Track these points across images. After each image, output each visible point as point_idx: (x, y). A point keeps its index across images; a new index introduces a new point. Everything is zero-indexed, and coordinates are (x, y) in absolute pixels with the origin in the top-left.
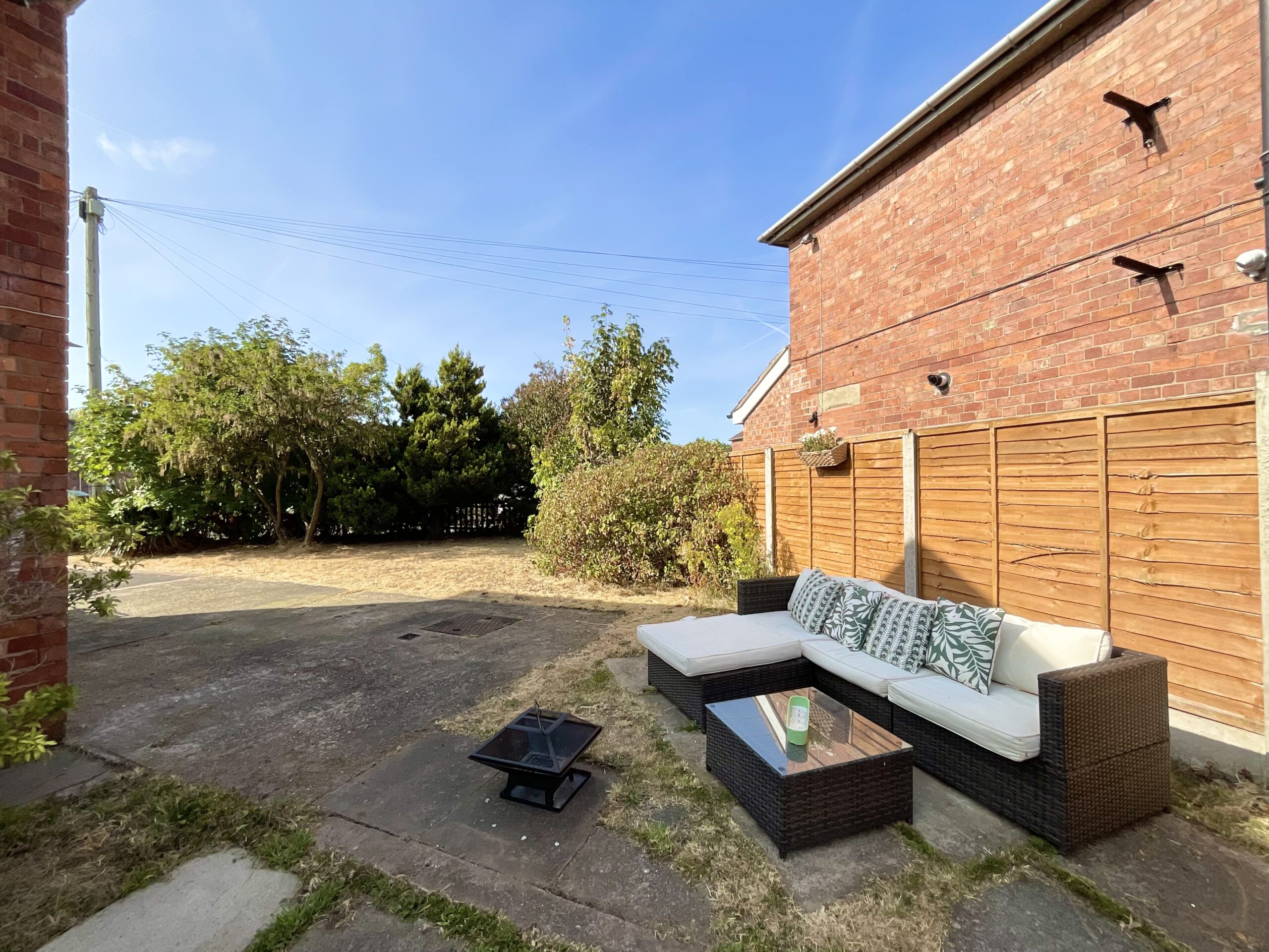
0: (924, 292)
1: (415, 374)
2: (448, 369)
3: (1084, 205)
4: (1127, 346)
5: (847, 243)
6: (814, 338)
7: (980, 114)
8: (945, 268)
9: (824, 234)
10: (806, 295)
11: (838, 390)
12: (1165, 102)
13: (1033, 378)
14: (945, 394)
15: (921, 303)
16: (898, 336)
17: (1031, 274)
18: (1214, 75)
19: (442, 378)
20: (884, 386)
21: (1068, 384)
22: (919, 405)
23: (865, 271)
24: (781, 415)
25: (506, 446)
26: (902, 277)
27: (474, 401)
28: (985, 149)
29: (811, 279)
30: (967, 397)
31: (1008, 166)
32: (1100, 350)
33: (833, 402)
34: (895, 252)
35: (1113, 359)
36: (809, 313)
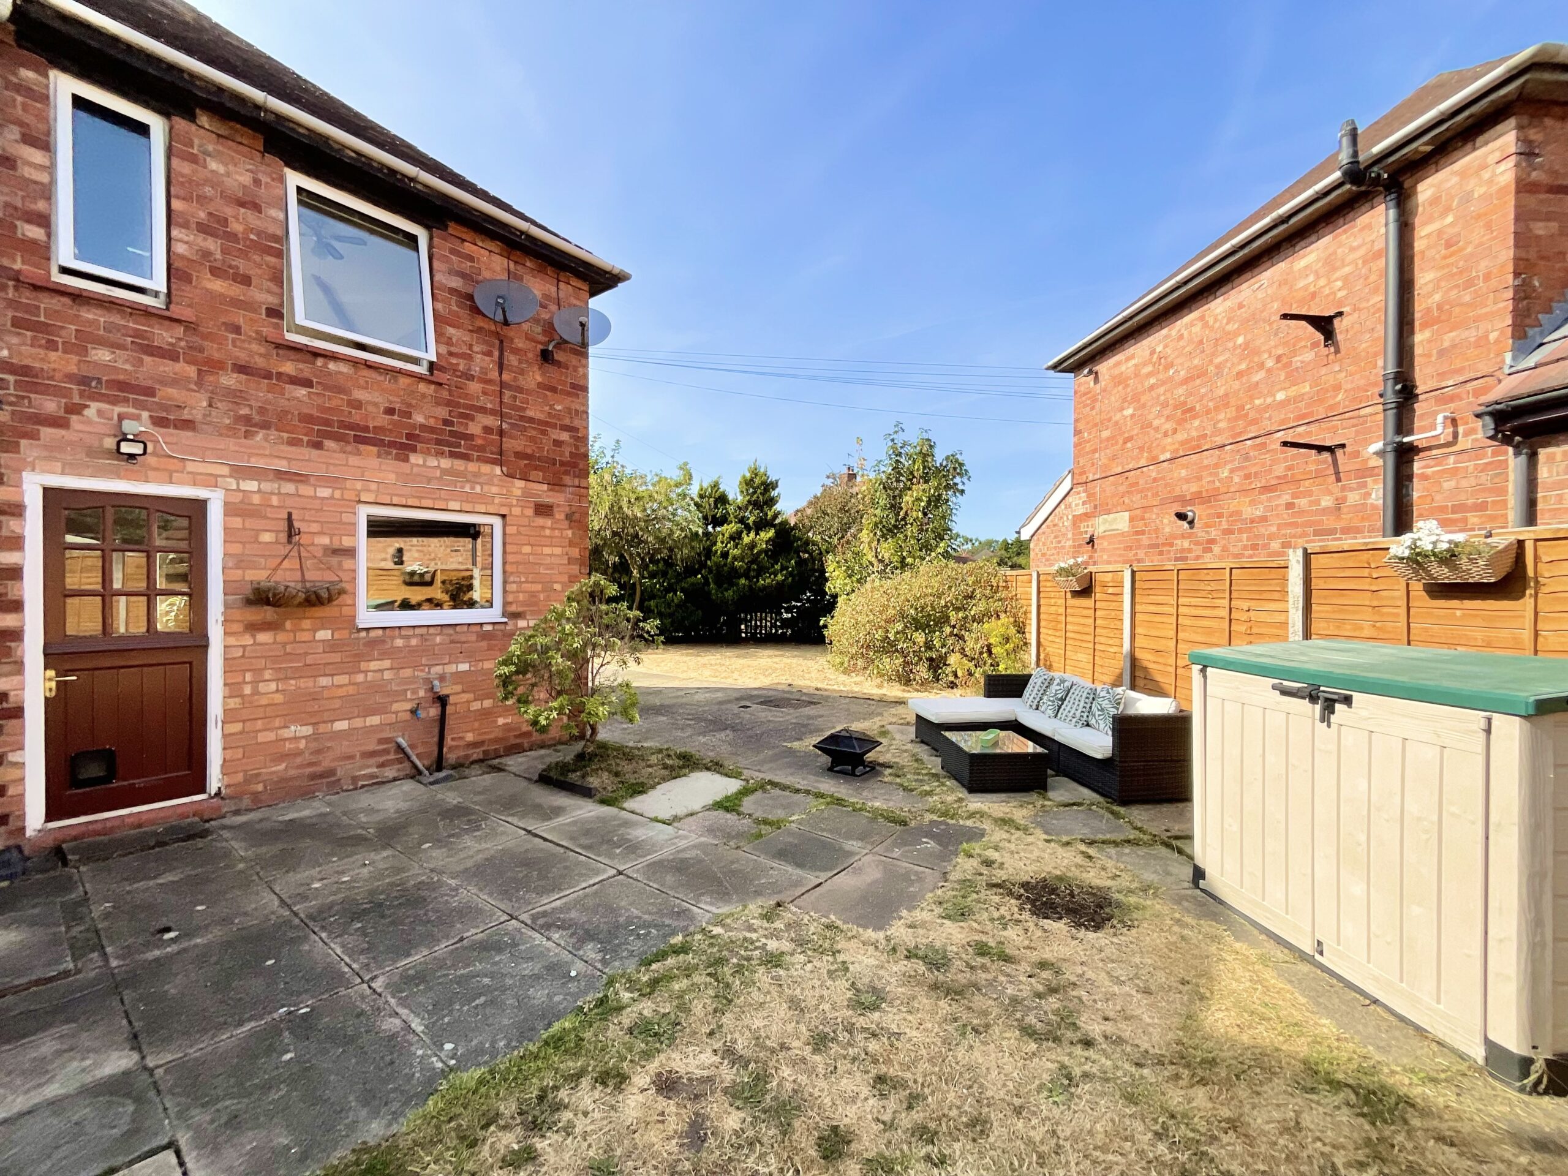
0: (1181, 436)
1: (716, 487)
2: (748, 484)
3: (1287, 385)
4: (1311, 503)
5: (1120, 380)
6: (1093, 465)
7: (1223, 290)
8: (1194, 418)
9: (1104, 368)
10: (1088, 423)
11: (1112, 516)
12: (1340, 314)
13: (1252, 521)
14: (1191, 528)
15: (1177, 446)
16: (1158, 472)
17: (1253, 435)
18: (1368, 300)
19: (742, 492)
20: (1147, 516)
21: (1274, 529)
22: (1174, 536)
23: (1135, 410)
24: (1064, 535)
25: (799, 556)
26: (1163, 420)
27: (770, 514)
28: (1225, 321)
29: (1093, 408)
30: (1207, 532)
31: (1240, 340)
32: (1293, 503)
33: (1107, 527)
34: (1158, 396)
35: (1302, 513)
36: (1089, 441)
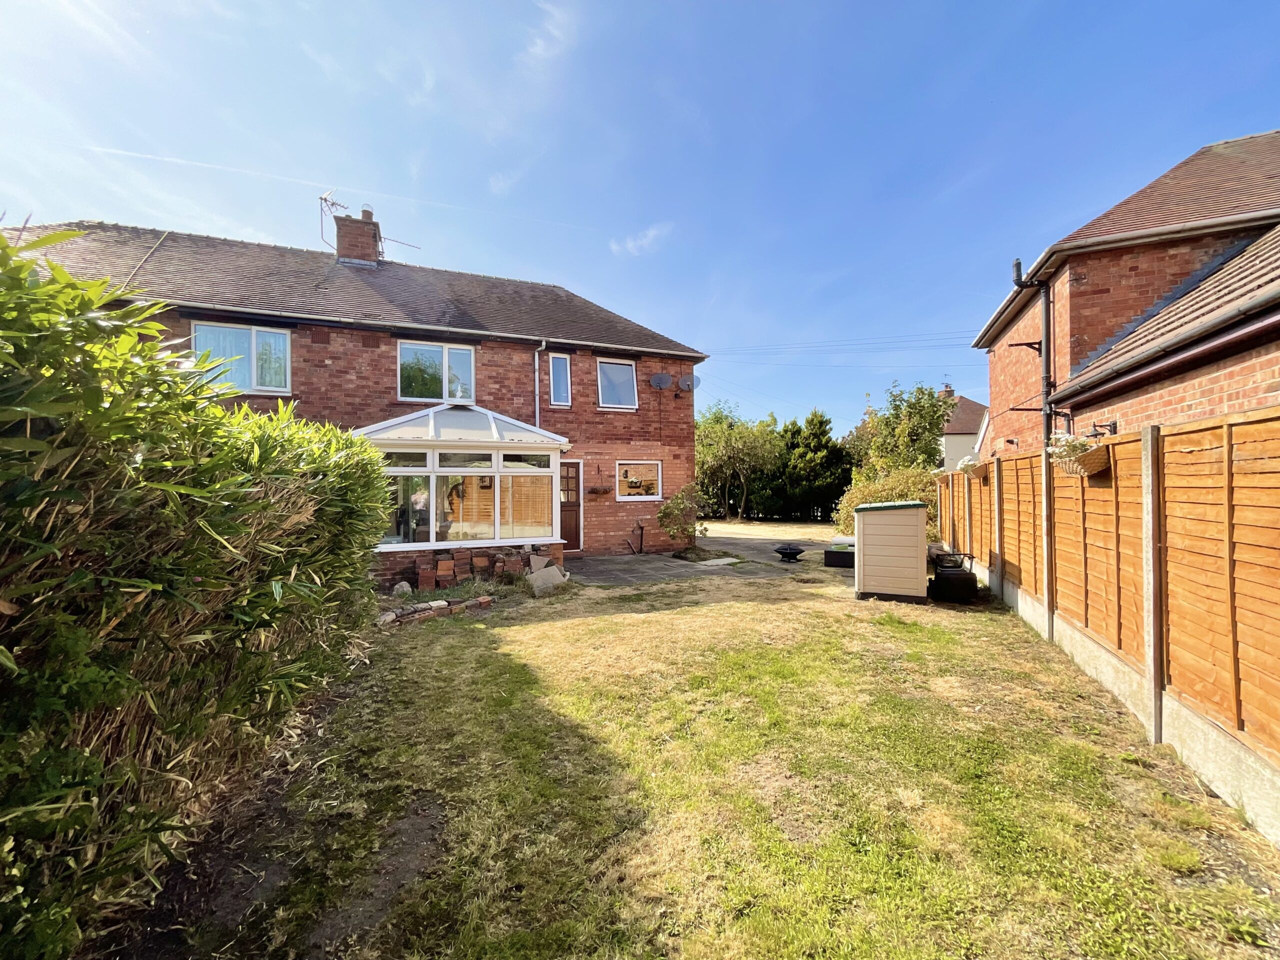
1: (794, 424)
2: (810, 422)
6: (995, 407)
9: (996, 349)
11: (1000, 439)
14: (1018, 448)
19: (807, 427)
23: (1004, 377)
24: (988, 450)
26: (1011, 385)
27: (824, 441)
29: (994, 373)
33: (999, 446)
34: (1009, 370)
36: (993, 393)
